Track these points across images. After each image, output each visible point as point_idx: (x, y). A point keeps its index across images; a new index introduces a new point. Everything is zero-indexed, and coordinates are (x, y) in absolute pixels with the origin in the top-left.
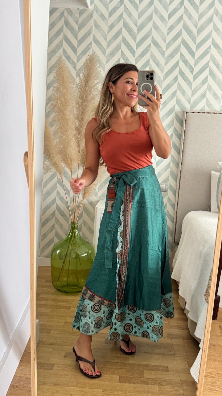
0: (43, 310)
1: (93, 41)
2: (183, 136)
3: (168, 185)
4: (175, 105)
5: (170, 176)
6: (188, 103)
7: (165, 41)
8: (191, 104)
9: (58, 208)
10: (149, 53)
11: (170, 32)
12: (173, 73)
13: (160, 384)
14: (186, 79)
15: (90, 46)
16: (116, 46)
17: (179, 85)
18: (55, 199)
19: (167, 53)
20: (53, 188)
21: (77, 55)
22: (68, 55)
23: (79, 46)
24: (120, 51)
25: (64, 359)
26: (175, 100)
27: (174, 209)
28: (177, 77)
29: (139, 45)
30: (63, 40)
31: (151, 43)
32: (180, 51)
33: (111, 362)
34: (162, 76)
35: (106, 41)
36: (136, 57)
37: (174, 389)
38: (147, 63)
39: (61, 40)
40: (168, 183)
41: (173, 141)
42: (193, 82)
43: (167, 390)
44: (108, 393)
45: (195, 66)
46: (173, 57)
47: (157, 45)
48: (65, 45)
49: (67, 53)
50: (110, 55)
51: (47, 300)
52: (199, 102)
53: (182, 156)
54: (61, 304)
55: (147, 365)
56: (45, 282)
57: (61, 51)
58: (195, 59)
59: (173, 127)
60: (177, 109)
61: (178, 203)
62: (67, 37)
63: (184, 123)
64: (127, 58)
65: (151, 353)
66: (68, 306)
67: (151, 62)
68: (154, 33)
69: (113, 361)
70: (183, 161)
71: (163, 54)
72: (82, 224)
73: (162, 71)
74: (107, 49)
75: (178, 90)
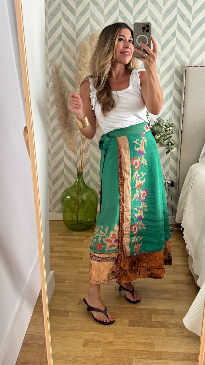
0: (57, 261)
1: (91, 1)
2: (183, 90)
4: (174, 60)
6: (187, 58)
8: (190, 59)
9: (66, 167)
10: (146, 10)
12: (171, 29)
13: (166, 327)
14: (184, 34)
15: (88, 7)
16: (114, 5)
17: (177, 40)
18: (63, 159)
19: (165, 9)
20: (60, 149)
21: (76, 17)
22: (67, 17)
23: (77, 8)
24: (118, 10)
25: (78, 305)
26: (174, 55)
27: (177, 162)
28: (175, 32)
29: (136, 2)
30: (62, 3)
32: (177, 6)
33: (121, 307)
34: (160, 32)
36: (134, 15)
37: (180, 331)
38: (145, 20)
39: (59, 2)
41: (174, 97)
42: (191, 36)
43: (173, 332)
44: (119, 336)
45: (193, 20)
46: (170, 13)
47: (154, 1)
48: (64, 8)
49: (66, 15)
50: (108, 14)
51: (61, 252)
52: (198, 56)
53: (183, 110)
54: (73, 255)
55: (155, 309)
56: (58, 235)
57: (60, 14)
58: (193, 13)
59: (173, 83)
60: (177, 64)
61: (180, 157)
63: (184, 79)
64: (125, 16)
65: (158, 298)
66: (81, 256)
69: (124, 306)
70: (184, 115)
71: (160, 10)
72: (89, 181)
73: (160, 27)
74: (105, 8)
75: (176, 45)
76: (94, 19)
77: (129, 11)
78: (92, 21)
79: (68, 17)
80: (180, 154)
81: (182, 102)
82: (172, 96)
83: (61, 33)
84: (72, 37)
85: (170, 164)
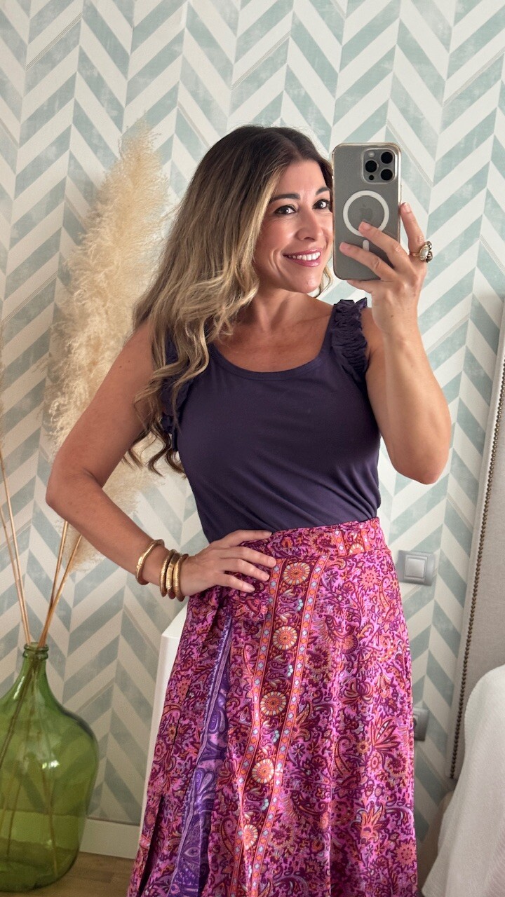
1: (189, 29)
2: (497, 386)
3: (438, 559)
4: (473, 272)
5: (446, 531)
7: (446, 44)
10: (387, 82)
11: (467, 11)
12: (469, 158)
15: (176, 48)
16: (271, 51)
17: (489, 200)
19: (453, 86)
21: (130, 76)
22: (96, 75)
23: (137, 46)
24: (283, 70)
27: (455, 651)
28: (483, 173)
29: (350, 51)
30: (84, 24)
31: (394, 49)
34: (429, 167)
35: (235, 34)
38: (379, 117)
39: (75, 20)
40: (437, 553)
41: (460, 399)
46: (472, 102)
47: (415, 54)
48: (89, 41)
49: (93, 67)
50: (246, 81)
53: (491, 457)
57: (72, 59)
60: (482, 286)
62: (95, 11)
64: (306, 93)
67: (394, 115)
68: (408, 13)
70: (496, 471)
71: (437, 88)
73: (432, 150)
74: (237, 60)
75: (484, 218)
76: (195, 95)
77: (323, 80)
78: (184, 97)
79: (99, 74)
80: (471, 620)
81: (491, 427)
82: (457, 400)
83: (69, 129)
84: (106, 147)
85: (430, 656)
